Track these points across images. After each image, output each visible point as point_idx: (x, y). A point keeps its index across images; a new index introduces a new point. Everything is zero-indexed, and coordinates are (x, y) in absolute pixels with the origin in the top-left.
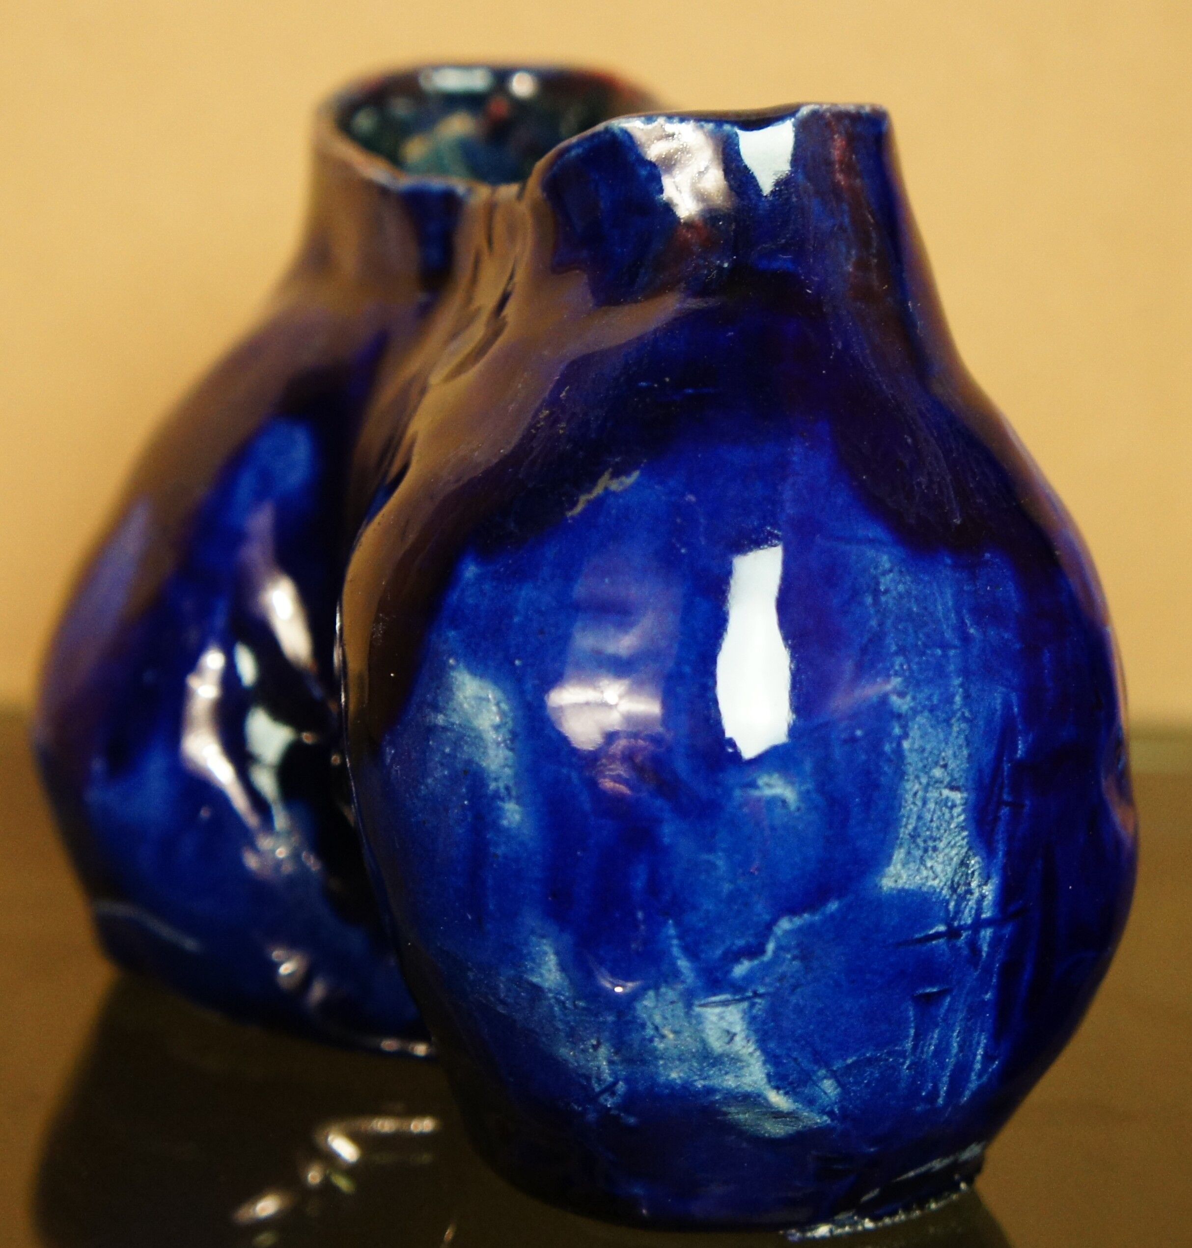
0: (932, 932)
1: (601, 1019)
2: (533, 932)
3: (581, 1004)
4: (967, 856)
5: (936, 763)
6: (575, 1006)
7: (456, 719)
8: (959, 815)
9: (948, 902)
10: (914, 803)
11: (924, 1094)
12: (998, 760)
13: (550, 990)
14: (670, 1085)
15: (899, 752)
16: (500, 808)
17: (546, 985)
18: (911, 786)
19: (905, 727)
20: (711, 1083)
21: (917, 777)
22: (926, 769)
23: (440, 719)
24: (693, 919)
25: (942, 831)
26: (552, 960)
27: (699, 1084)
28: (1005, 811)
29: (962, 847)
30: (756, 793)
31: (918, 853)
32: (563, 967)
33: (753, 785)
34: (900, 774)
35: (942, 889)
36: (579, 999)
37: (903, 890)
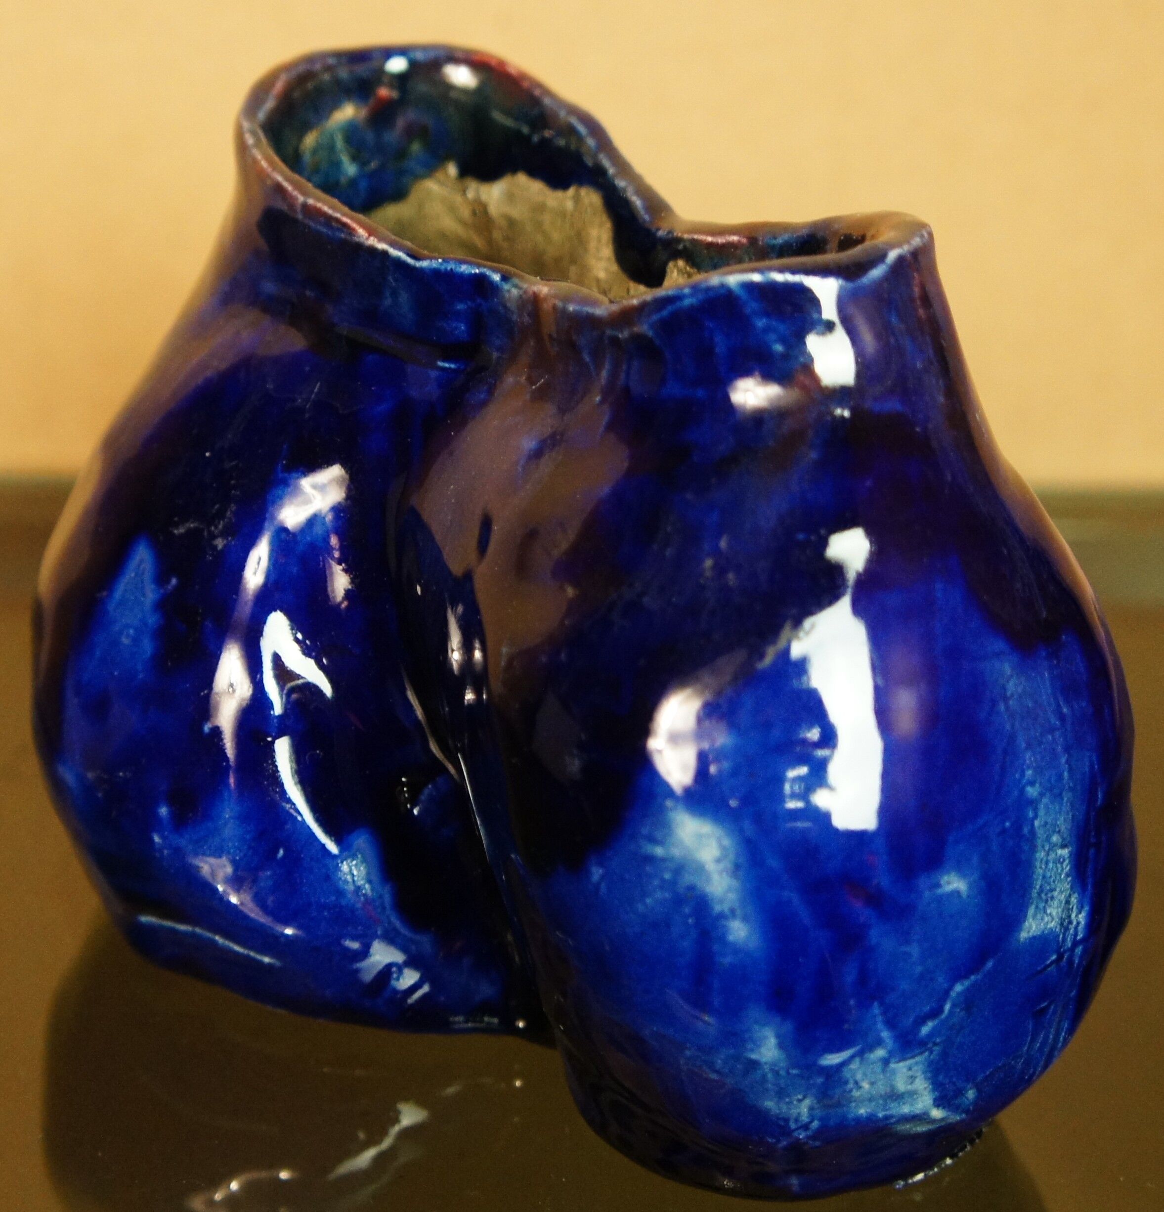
0: (1048, 962)
1: (811, 1082)
2: (756, 1022)
3: (794, 1072)
4: (1070, 896)
5: (1054, 832)
6: (788, 1073)
7: (676, 852)
8: (1067, 866)
9: (1059, 936)
10: (1041, 868)
11: (1026, 1077)
12: (1087, 813)
13: (766, 1063)
14: (858, 1120)
15: (1033, 832)
16: (724, 926)
17: (764, 1060)
18: (1041, 855)
19: (1036, 810)
20: (891, 1112)
21: (1043, 847)
22: (1048, 839)
23: (659, 851)
24: (891, 998)
25: (1056, 882)
26: (772, 1041)
27: (880, 1115)
28: (1092, 851)
29: (1067, 890)
30: (939, 891)
31: (1042, 905)
32: (781, 1046)
33: (938, 885)
34: (1033, 849)
35: (1056, 927)
36: (794, 1068)
37: (1034, 938)
